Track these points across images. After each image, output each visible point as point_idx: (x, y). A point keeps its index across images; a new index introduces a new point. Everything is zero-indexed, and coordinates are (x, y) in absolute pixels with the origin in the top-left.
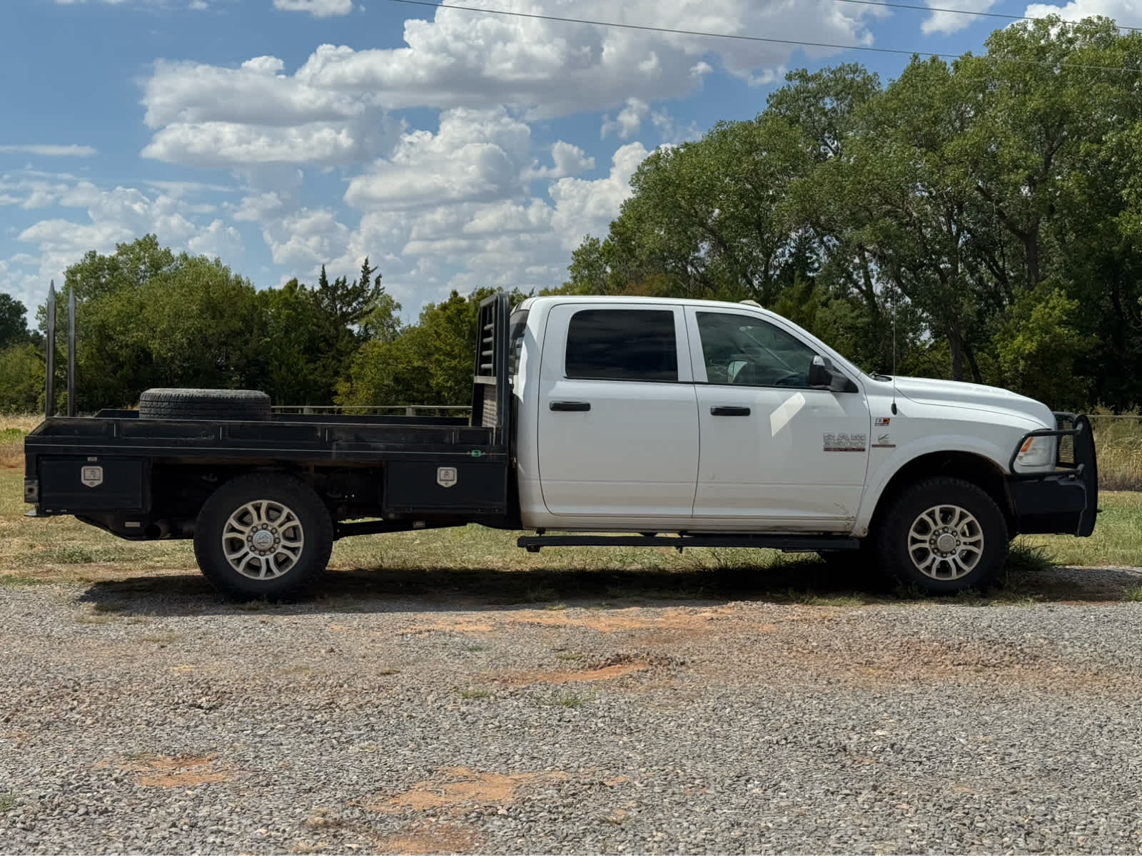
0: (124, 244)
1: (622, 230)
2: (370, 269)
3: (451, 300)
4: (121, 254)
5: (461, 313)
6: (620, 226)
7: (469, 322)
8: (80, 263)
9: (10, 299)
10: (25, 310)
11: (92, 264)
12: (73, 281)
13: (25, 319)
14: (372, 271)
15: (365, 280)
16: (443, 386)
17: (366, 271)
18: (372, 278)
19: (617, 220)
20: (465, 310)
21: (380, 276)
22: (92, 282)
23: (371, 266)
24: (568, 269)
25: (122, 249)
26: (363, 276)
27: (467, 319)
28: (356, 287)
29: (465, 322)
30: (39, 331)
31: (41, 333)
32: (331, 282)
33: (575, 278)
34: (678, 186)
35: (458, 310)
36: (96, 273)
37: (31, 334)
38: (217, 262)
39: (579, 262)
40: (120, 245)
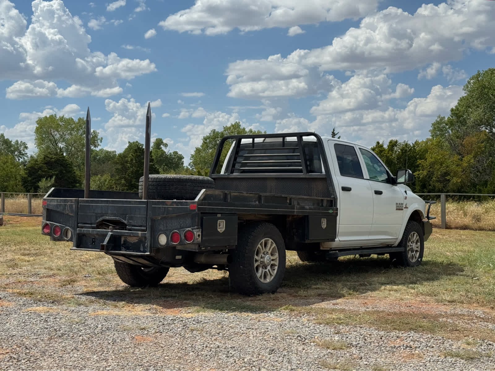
0: (226, 126)
1: (457, 112)
2: (336, 133)
3: (376, 146)
4: (225, 131)
5: (382, 152)
6: (456, 111)
8: (208, 135)
9: (178, 154)
10: (183, 158)
11: (213, 135)
12: (206, 143)
13: (183, 162)
17: (334, 134)
19: (454, 108)
20: (383, 151)
22: (214, 143)
24: (429, 131)
26: (333, 137)
27: (385, 155)
29: (384, 156)
30: (188, 166)
31: (189, 167)
33: (432, 136)
34: (490, 89)
35: (380, 151)
36: (215, 139)
37: (185, 168)
39: (435, 128)
40: (225, 127)
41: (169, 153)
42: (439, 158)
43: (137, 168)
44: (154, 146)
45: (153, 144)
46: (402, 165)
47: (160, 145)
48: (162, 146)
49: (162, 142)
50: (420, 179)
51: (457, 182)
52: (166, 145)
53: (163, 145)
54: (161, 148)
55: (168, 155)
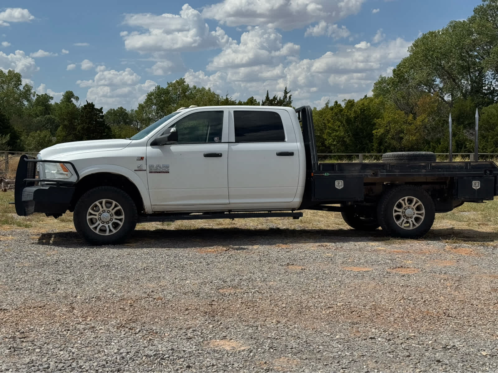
1: (399, 73)
2: (288, 92)
4: (169, 87)
7: (346, 115)
12: (150, 99)
14: (288, 93)
15: (285, 97)
16: (332, 144)
17: (286, 93)
18: (288, 95)
21: (291, 95)
23: (288, 91)
25: (170, 85)
26: (285, 95)
28: (281, 100)
32: (271, 98)
38: (209, 90)
39: (377, 88)
40: (169, 83)
41: (80, 107)
42: (396, 117)
43: (88, 125)
44: (64, 99)
45: (63, 97)
46: (360, 124)
47: (70, 99)
48: (72, 99)
49: (73, 95)
50: (378, 137)
51: (412, 139)
52: (77, 99)
53: (74, 98)
54: (72, 101)
55: (79, 109)
